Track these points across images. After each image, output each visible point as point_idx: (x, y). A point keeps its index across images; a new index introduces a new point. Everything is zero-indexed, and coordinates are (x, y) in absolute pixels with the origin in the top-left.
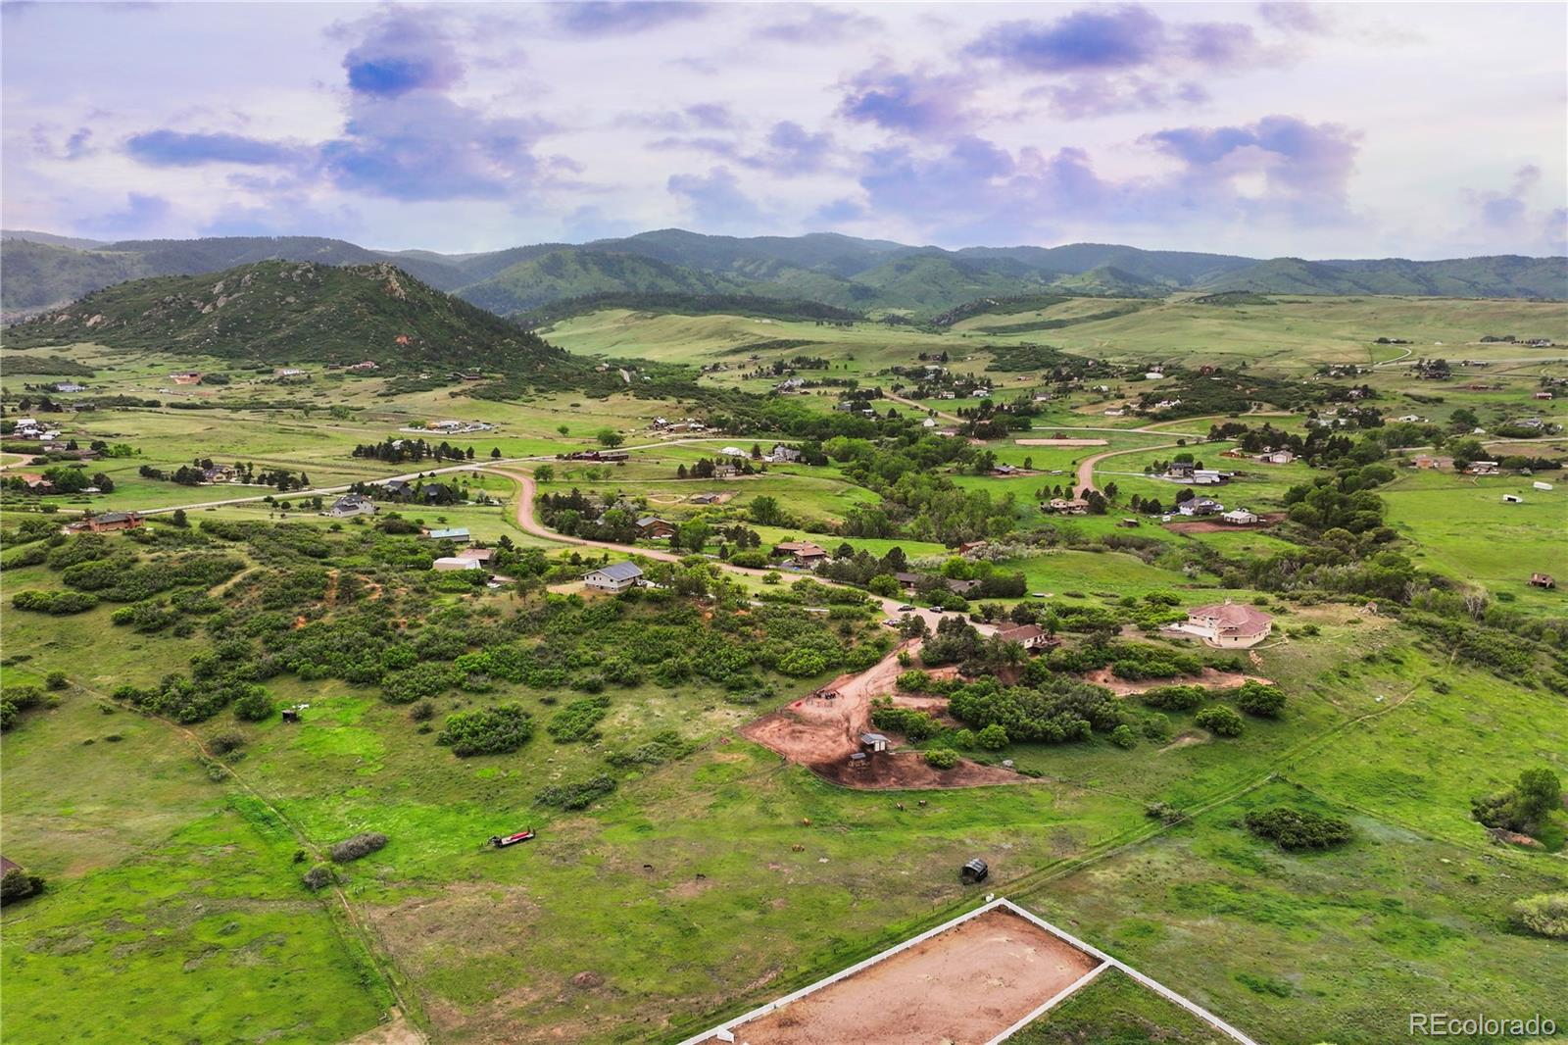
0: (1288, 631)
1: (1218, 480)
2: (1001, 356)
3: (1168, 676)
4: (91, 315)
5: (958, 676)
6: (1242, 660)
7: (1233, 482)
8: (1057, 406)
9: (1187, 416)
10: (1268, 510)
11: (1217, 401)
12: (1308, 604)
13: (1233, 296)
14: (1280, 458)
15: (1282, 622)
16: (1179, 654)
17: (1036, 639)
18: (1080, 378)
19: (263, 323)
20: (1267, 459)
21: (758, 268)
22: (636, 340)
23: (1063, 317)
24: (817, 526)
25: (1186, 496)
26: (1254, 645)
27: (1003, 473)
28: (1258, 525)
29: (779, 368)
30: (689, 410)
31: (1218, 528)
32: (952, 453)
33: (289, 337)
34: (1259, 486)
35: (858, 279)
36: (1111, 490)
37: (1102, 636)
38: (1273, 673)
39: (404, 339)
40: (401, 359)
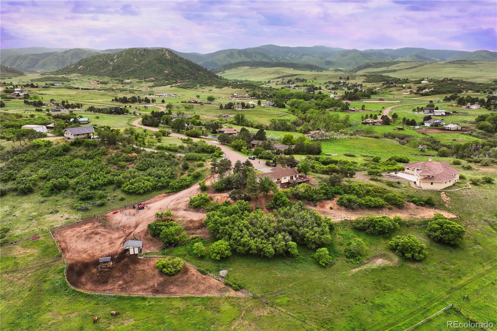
0: (471, 180)
1: (445, 114)
2: (369, 78)
3: (378, 208)
4: (80, 66)
5: (229, 199)
6: (435, 198)
7: (452, 115)
8: (384, 91)
9: (436, 94)
10: (467, 125)
11: (449, 89)
12: (486, 165)
13: (460, 62)
14: (474, 107)
15: (468, 175)
16: (389, 192)
17: (292, 178)
18: (396, 83)
19: (126, 67)
20: (469, 107)
21: (296, 56)
22: (248, 75)
23: (396, 68)
24: (258, 126)
25: (428, 118)
26: (445, 189)
27: (353, 111)
28: (462, 130)
29: (289, 82)
30: (247, 92)
31: (441, 131)
32: (334, 104)
33: (132, 71)
34: (464, 117)
35: (328, 59)
36: (395, 116)
37: (337, 178)
38: (457, 209)
39: (167, 72)
40: (164, 77)
